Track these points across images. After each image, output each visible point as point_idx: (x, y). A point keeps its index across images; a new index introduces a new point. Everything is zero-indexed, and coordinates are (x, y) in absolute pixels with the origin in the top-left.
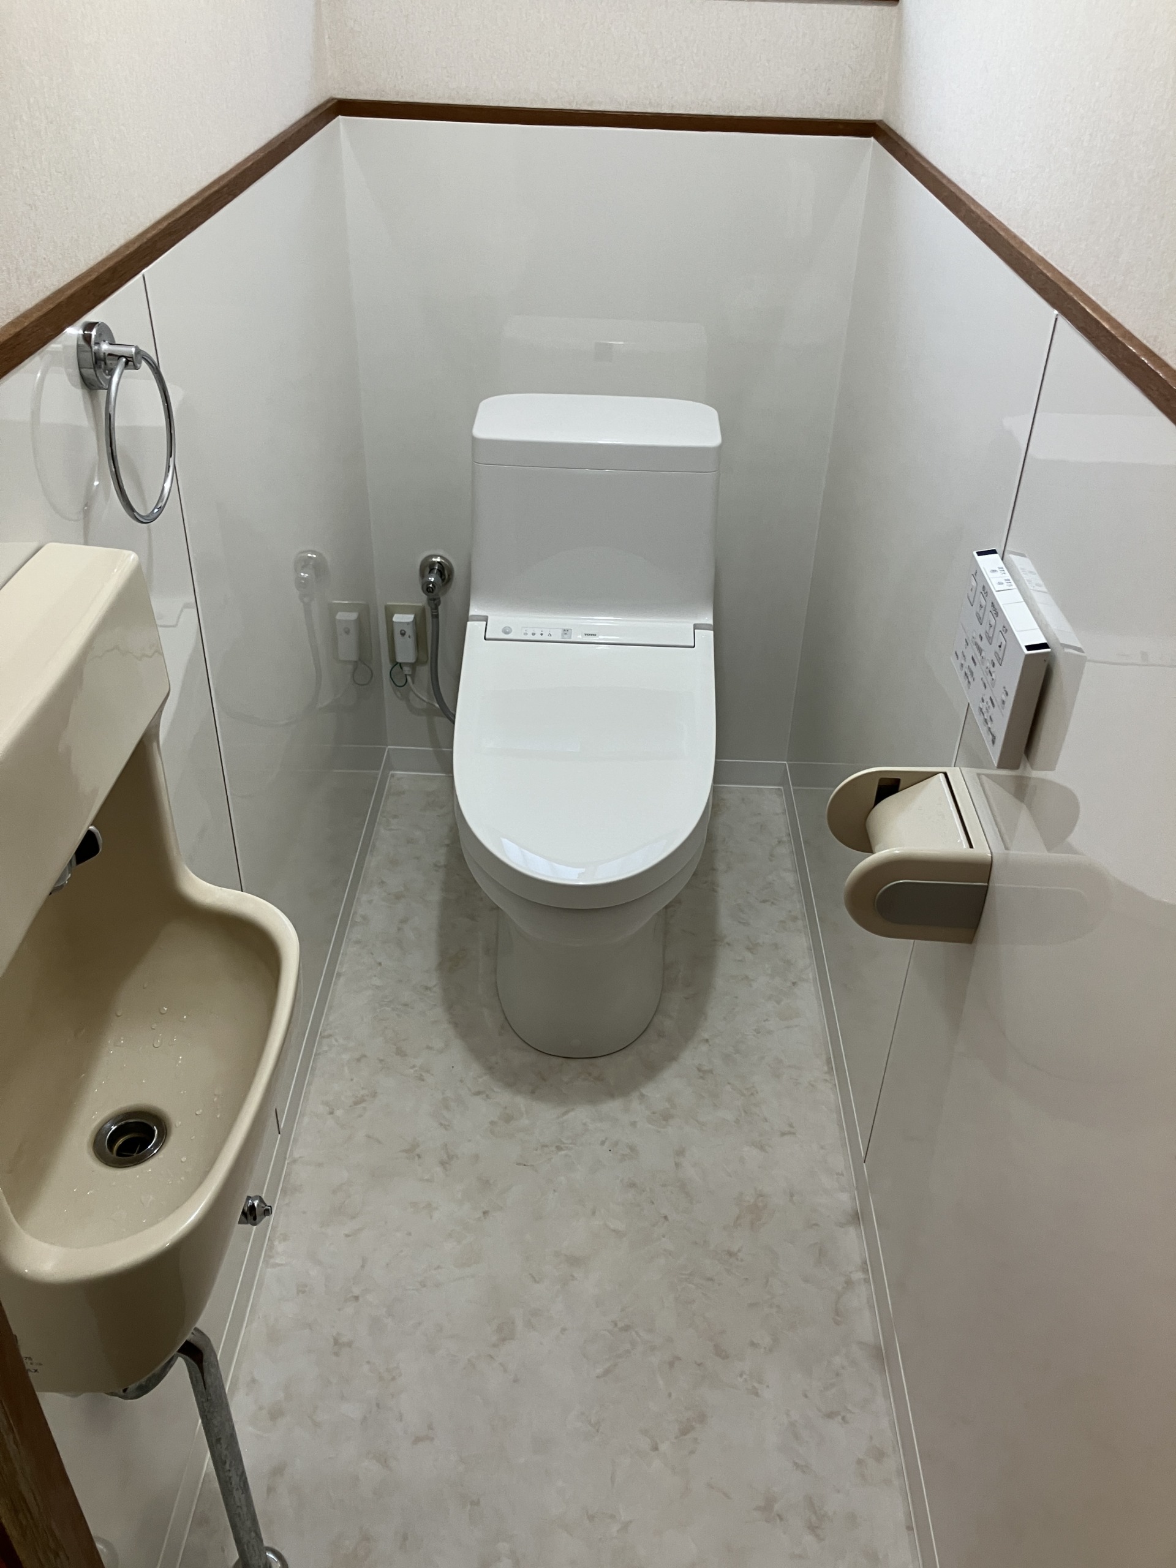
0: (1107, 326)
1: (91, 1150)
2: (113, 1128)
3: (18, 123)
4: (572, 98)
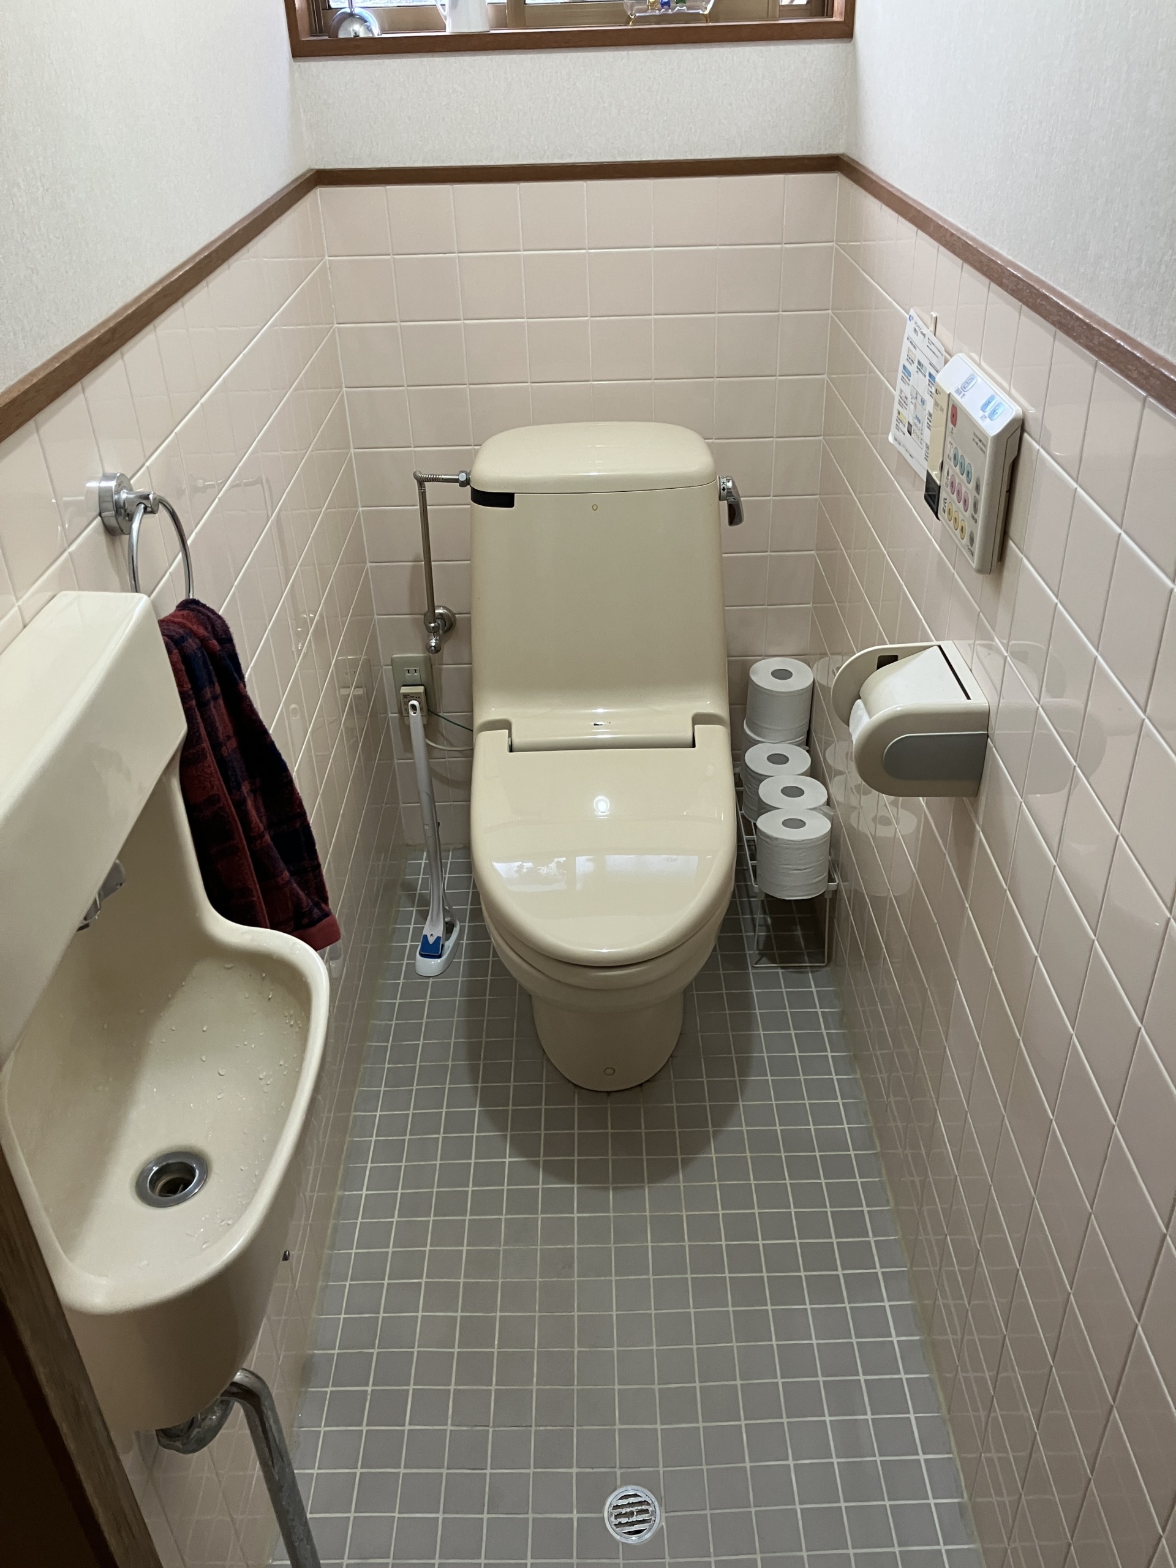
0: (1081, 316)
1: (134, 1189)
2: (155, 1169)
3: (15, 190)
4: (542, 152)
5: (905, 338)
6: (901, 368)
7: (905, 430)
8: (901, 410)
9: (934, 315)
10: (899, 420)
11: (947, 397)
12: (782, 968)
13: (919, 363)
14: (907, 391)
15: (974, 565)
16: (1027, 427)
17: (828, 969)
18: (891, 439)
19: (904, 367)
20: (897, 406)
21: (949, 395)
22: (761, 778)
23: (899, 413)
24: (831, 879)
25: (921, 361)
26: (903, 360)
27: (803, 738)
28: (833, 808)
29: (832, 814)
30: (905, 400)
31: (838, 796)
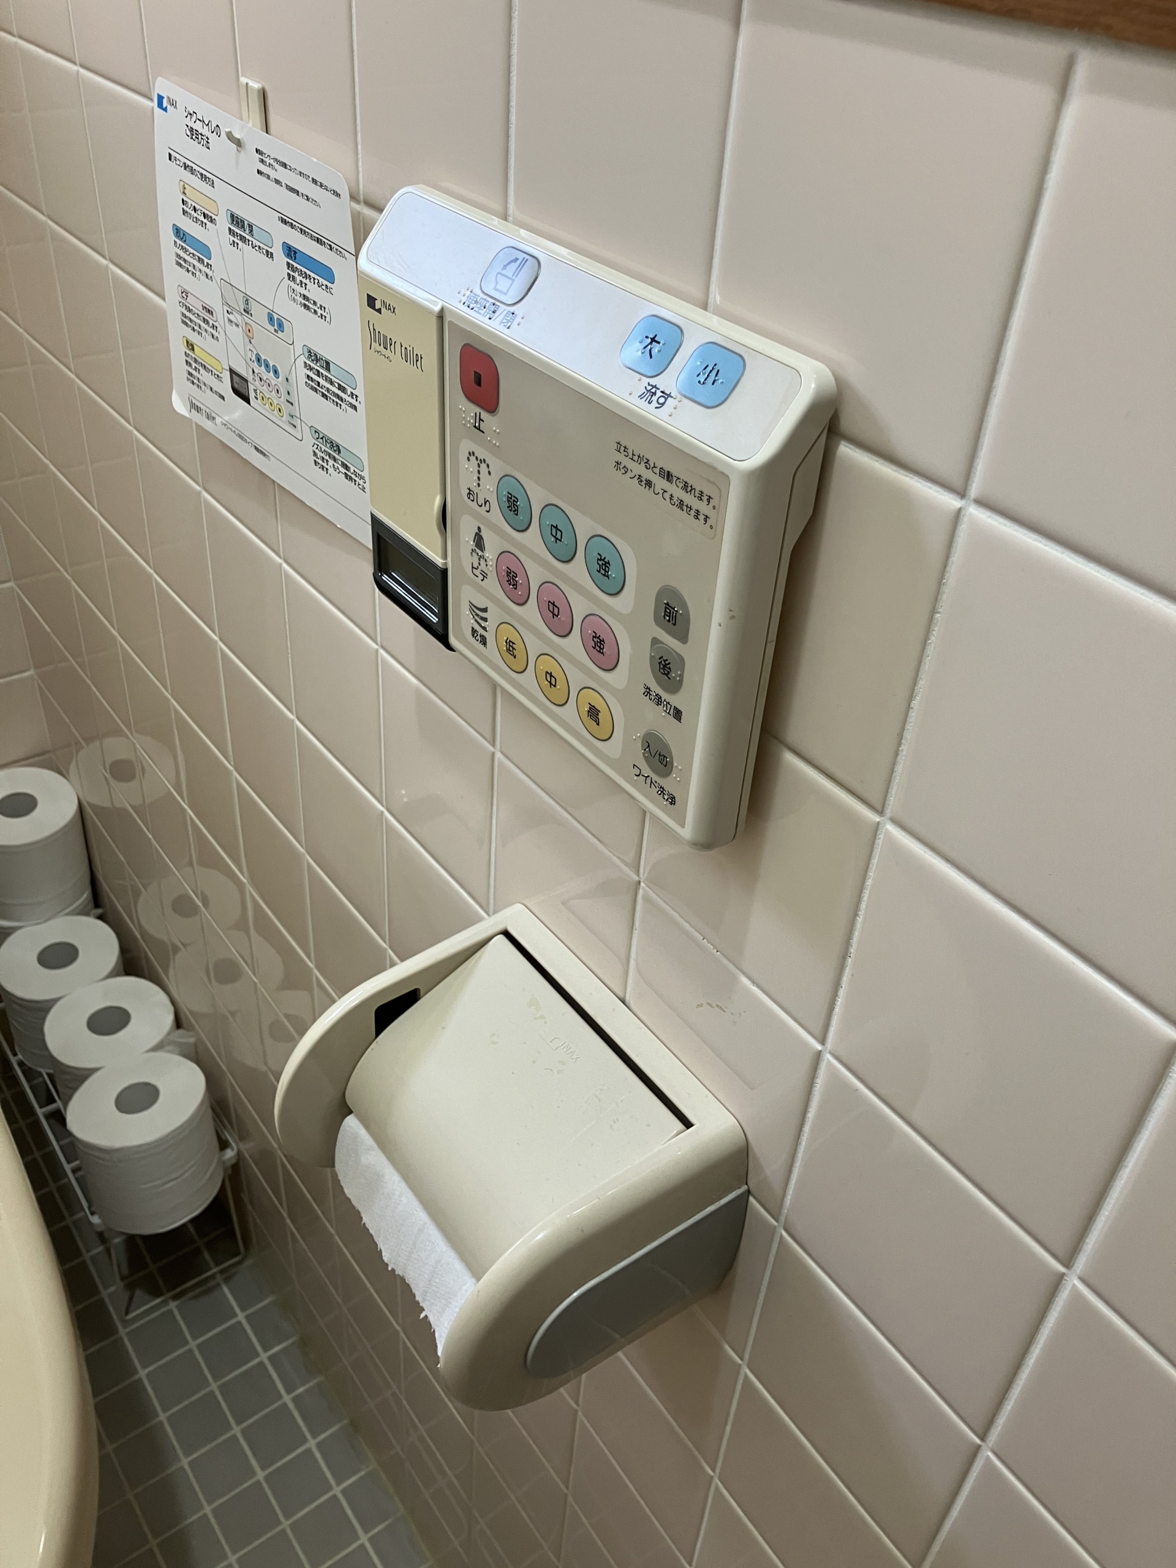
5: (161, 157)
6: (167, 238)
7: (226, 388)
8: (194, 338)
9: (255, 85)
10: (194, 364)
11: (434, 322)
12: (175, 1298)
13: (236, 220)
14: (205, 292)
15: (687, 832)
16: (847, 423)
17: (249, 1262)
18: (180, 406)
19: (178, 232)
20: (177, 333)
21: (441, 316)
22: (42, 1008)
23: (191, 346)
24: (223, 1145)
25: (240, 213)
26: (169, 215)
27: (87, 895)
28: (190, 1028)
29: (192, 1040)
30: (207, 316)
31: (192, 1004)
